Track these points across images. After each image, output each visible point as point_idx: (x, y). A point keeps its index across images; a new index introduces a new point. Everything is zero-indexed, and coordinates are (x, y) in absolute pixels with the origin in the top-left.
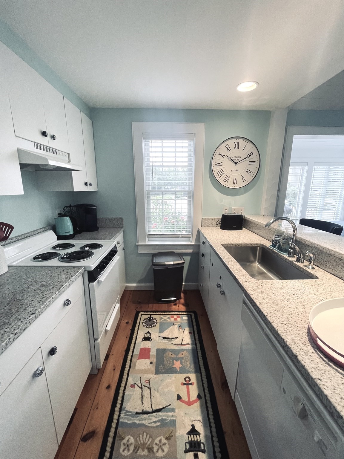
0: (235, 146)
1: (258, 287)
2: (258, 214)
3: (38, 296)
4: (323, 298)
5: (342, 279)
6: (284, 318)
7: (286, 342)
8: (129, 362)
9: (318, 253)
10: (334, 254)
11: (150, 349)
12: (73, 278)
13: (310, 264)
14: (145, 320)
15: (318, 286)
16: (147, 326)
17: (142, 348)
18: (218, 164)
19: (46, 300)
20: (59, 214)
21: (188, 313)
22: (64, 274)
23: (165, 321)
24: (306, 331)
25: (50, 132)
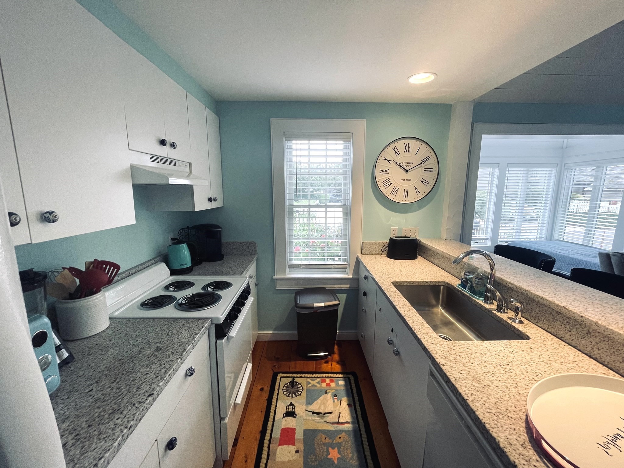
0: (406, 149)
1: (450, 352)
2: (437, 238)
3: (153, 366)
4: (540, 372)
5: (563, 341)
6: (491, 404)
7: (499, 442)
8: (267, 449)
9: (527, 301)
10: (550, 306)
11: (294, 429)
12: (197, 337)
13: (517, 316)
14: (286, 386)
15: (531, 351)
16: (289, 395)
17: (283, 428)
18: (383, 171)
19: (166, 372)
20: (173, 239)
21: (345, 376)
22: (185, 330)
23: (313, 388)
24: (524, 425)
25: (169, 139)
